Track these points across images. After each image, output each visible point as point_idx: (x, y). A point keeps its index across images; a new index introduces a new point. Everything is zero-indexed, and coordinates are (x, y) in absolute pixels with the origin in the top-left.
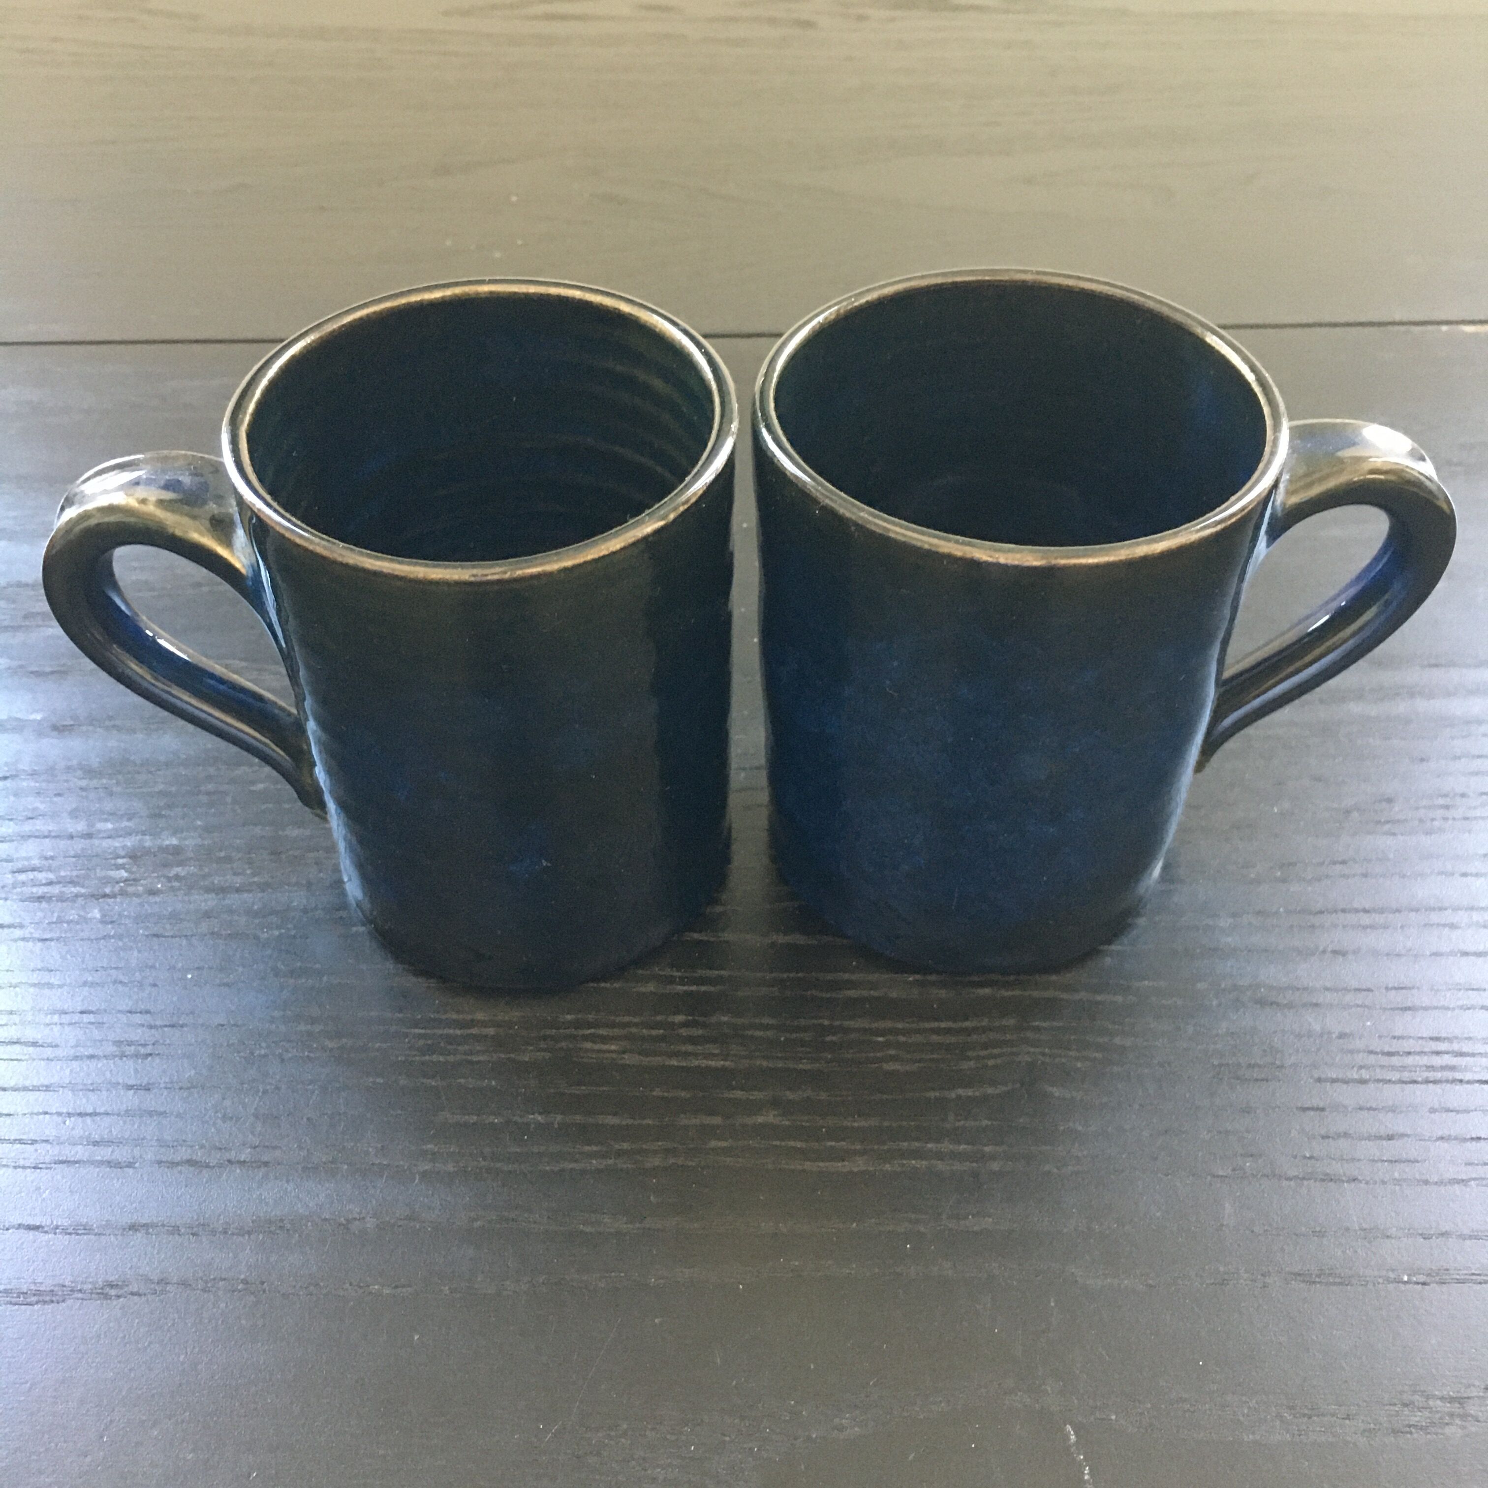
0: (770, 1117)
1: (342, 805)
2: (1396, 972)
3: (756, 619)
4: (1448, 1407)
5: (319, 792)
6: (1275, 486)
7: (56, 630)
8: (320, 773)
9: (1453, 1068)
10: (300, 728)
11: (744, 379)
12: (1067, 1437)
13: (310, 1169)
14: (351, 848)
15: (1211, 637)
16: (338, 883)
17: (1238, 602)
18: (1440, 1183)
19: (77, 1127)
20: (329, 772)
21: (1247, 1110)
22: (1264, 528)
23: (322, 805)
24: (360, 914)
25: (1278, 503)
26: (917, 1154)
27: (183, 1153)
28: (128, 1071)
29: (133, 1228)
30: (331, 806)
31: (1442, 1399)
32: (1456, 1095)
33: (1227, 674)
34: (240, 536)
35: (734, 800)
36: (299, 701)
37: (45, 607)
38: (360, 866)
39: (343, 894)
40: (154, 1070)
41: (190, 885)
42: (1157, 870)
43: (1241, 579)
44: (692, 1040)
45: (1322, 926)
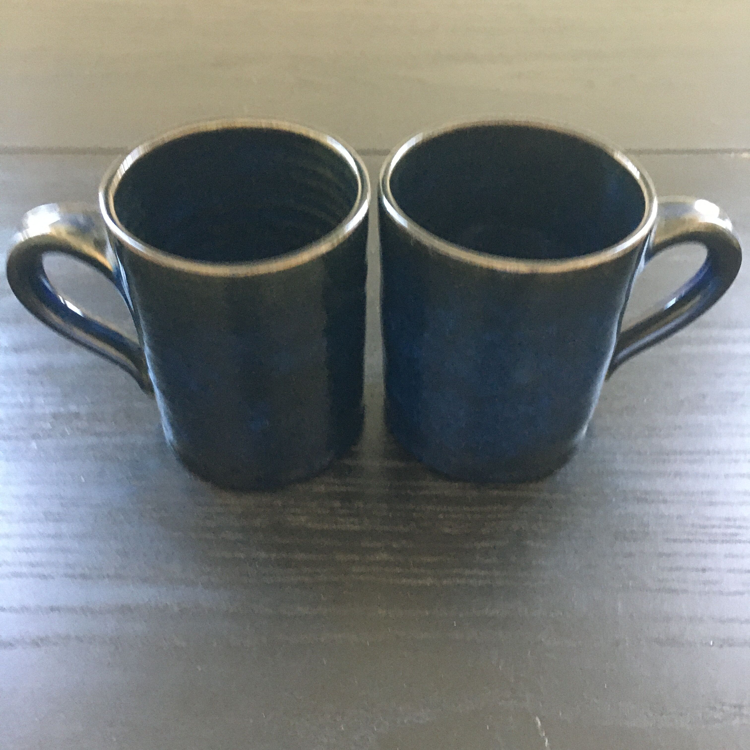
0: (384, 556)
1: (164, 392)
2: (706, 485)
3: (379, 298)
4: (733, 710)
5: (150, 384)
6: (650, 231)
7: (14, 299)
8: (151, 375)
9: (736, 535)
10: (141, 350)
11: (374, 172)
12: (535, 724)
13: (145, 580)
14: (167, 413)
15: (615, 311)
16: (161, 433)
17: (629, 293)
18: (729, 594)
19: (24, 557)
20: (156, 374)
21: (630, 555)
22: (644, 254)
23: (152, 391)
24: (172, 448)
25: (651, 241)
26: (461, 576)
27: (79, 570)
28: (51, 528)
29: (52, 609)
30: (157, 391)
31: (731, 706)
32: (738, 548)
33: (623, 329)
34: (110, 250)
35: (366, 391)
36: (140, 337)
37: (8, 286)
38: (172, 425)
39: (164, 438)
40: (64, 528)
41: (84, 432)
42: (584, 431)
43: (631, 281)
44: (343, 516)
45: (669, 462)
